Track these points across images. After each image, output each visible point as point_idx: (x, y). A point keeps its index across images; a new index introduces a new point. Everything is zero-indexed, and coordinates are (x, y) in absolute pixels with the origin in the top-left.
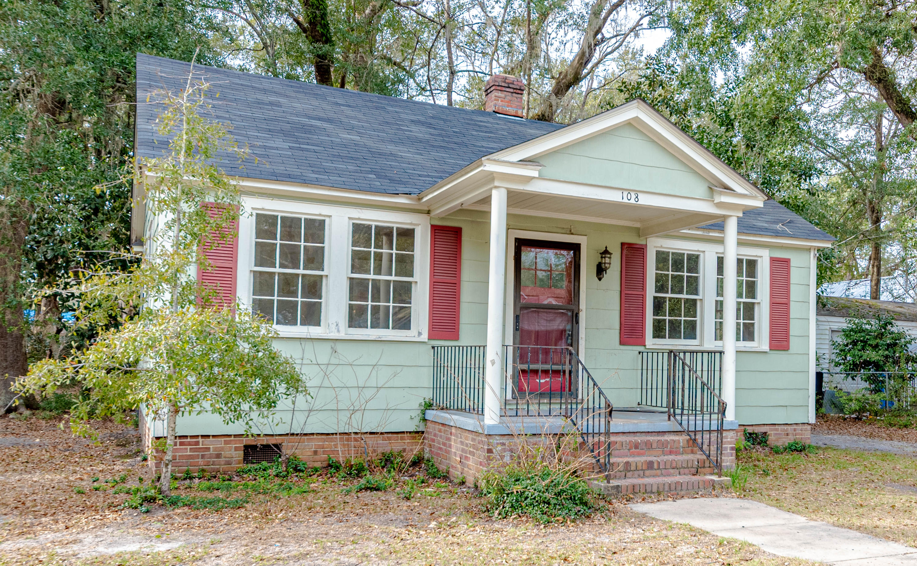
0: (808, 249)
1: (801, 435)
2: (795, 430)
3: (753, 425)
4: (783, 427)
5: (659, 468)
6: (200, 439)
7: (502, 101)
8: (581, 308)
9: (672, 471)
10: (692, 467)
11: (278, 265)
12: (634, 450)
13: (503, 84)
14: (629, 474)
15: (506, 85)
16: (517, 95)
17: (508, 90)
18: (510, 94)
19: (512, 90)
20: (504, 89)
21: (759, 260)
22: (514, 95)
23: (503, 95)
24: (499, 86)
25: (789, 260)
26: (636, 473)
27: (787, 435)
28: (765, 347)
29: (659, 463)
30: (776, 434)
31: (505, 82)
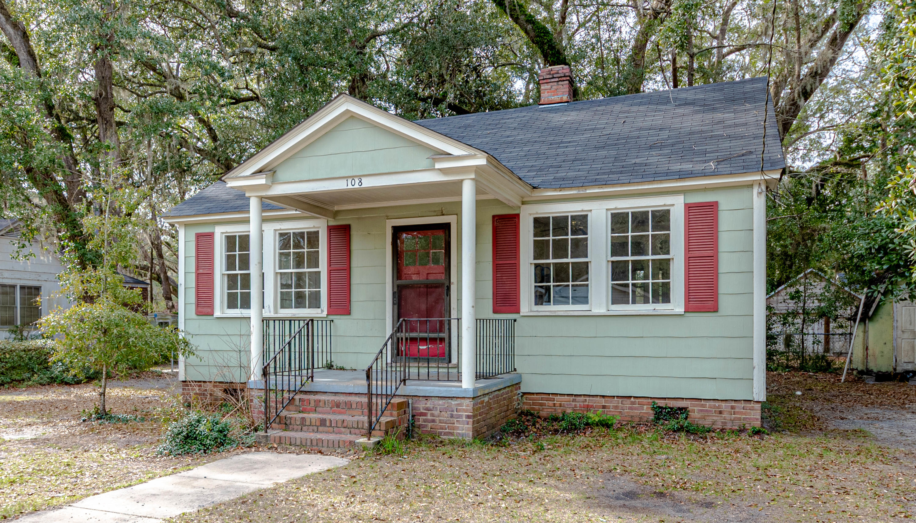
0: (750, 186)
1: (745, 414)
2: (733, 407)
3: (665, 398)
4: (712, 403)
5: (331, 426)
6: (202, 384)
7: (548, 92)
8: (452, 281)
9: (343, 430)
10: (363, 428)
11: (237, 268)
12: (335, 408)
13: (548, 77)
14: (304, 428)
15: (551, 76)
16: (563, 83)
17: (553, 80)
18: (555, 84)
19: (557, 80)
20: (549, 81)
21: (672, 209)
22: (560, 83)
23: (549, 87)
24: (544, 79)
25: (717, 203)
26: (311, 428)
27: (721, 412)
28: (680, 310)
29: (331, 421)
30: (701, 411)
31: (550, 74)
